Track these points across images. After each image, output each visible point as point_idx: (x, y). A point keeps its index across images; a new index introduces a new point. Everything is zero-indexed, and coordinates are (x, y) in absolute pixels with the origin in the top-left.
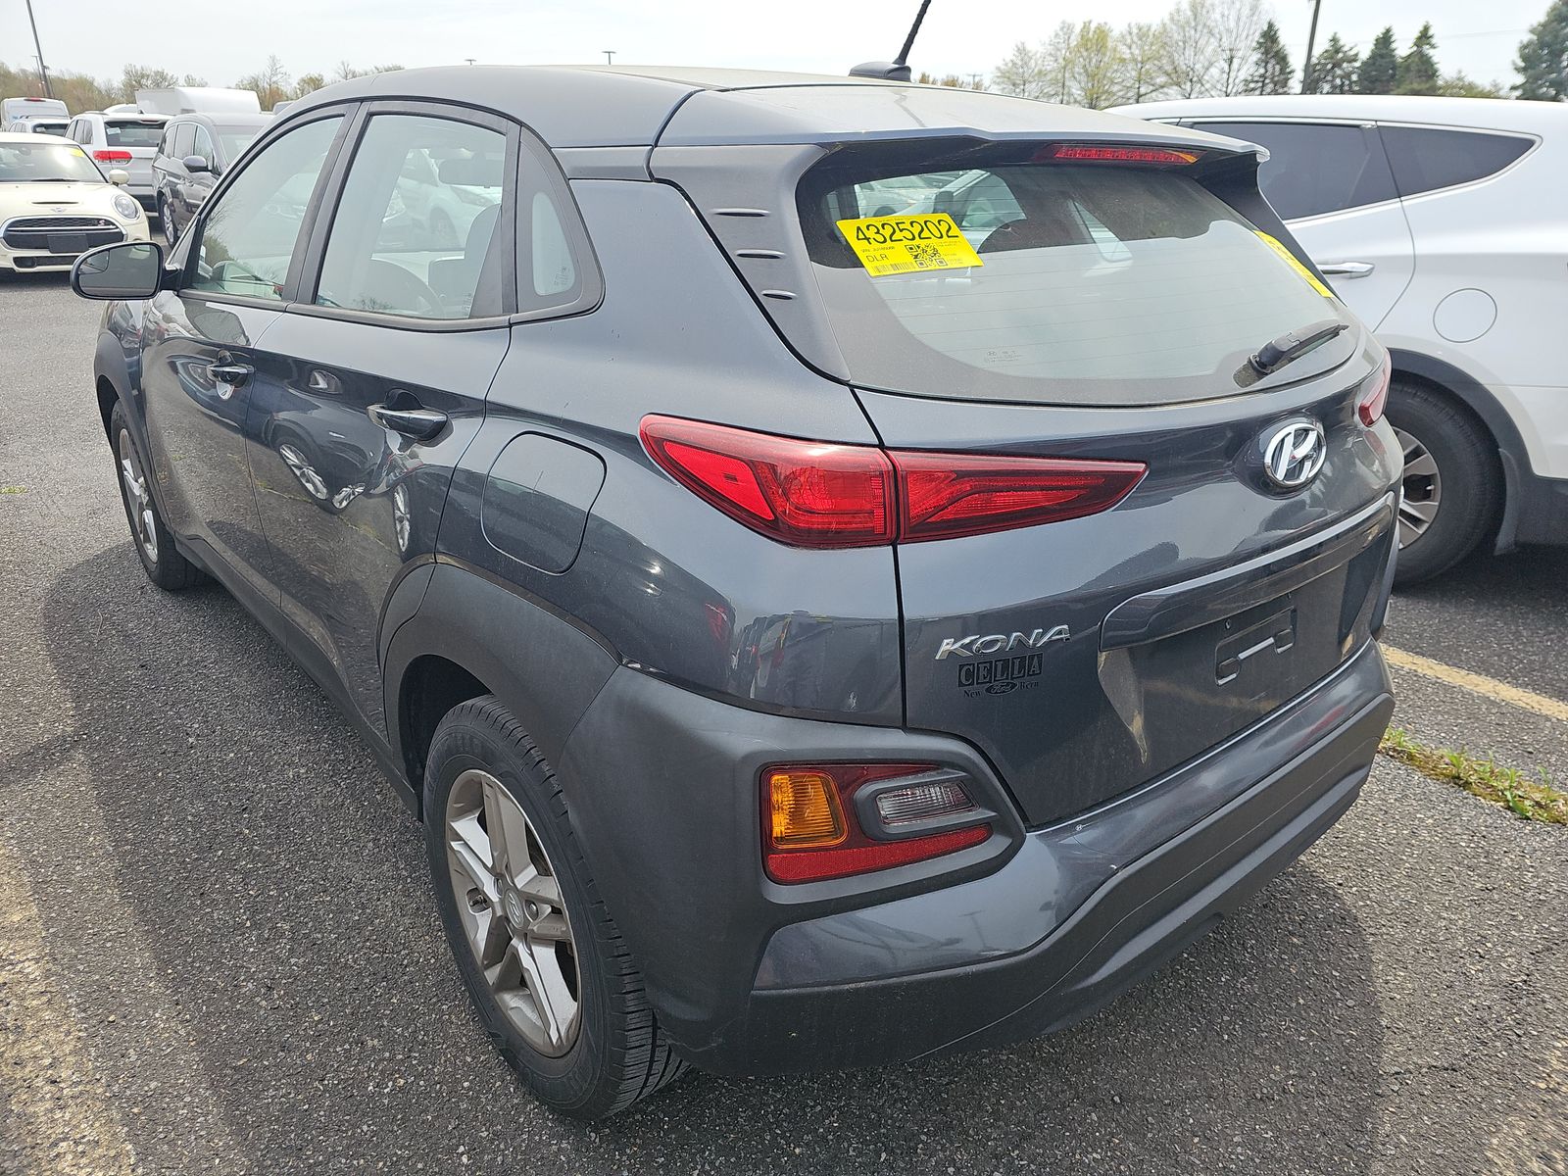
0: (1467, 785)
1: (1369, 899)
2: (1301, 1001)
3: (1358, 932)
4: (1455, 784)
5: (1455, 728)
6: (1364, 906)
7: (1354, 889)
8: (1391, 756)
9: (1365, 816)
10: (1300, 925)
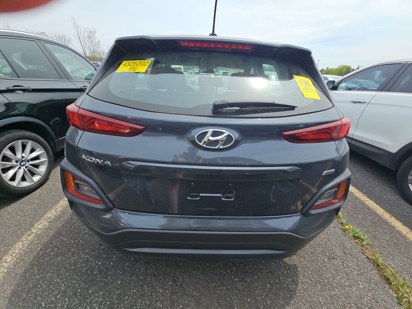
0: (390, 284)
1: (307, 292)
2: (249, 300)
3: (291, 298)
4: (386, 281)
5: (408, 265)
6: (302, 293)
7: (305, 287)
8: (371, 262)
9: (338, 272)
10: (276, 283)
